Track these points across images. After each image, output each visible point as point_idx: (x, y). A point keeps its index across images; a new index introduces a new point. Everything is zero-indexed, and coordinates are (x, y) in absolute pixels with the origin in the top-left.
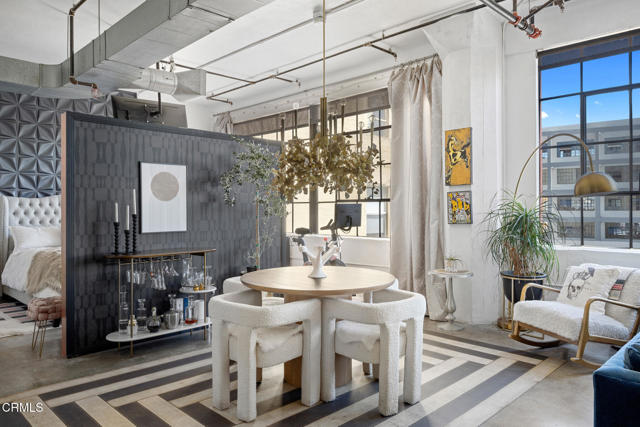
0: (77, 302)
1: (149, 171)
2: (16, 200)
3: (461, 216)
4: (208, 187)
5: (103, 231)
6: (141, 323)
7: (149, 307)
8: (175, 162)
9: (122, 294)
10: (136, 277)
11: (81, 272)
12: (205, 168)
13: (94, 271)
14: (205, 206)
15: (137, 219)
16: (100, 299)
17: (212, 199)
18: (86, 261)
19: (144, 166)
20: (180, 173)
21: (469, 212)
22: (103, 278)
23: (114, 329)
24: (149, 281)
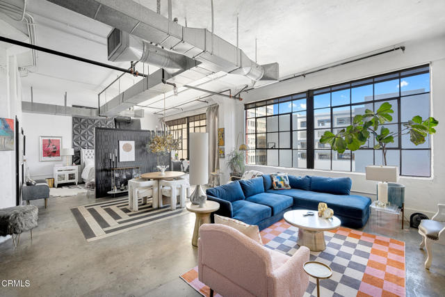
0: (99, 182)
1: (122, 143)
2: (87, 150)
3: (222, 156)
4: (143, 147)
5: (107, 161)
6: (118, 189)
7: (121, 184)
8: (131, 140)
9: (112, 180)
10: (117, 175)
11: (100, 174)
12: (141, 141)
13: (104, 173)
14: (141, 153)
15: (118, 158)
16: (106, 181)
17: (144, 151)
18: (102, 171)
19: (120, 142)
20: (132, 143)
21: (224, 154)
22: (107, 175)
23: (110, 190)
24: (120, 176)
